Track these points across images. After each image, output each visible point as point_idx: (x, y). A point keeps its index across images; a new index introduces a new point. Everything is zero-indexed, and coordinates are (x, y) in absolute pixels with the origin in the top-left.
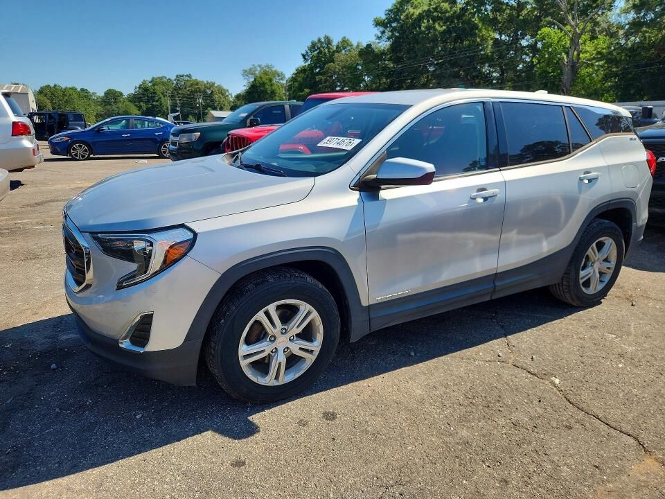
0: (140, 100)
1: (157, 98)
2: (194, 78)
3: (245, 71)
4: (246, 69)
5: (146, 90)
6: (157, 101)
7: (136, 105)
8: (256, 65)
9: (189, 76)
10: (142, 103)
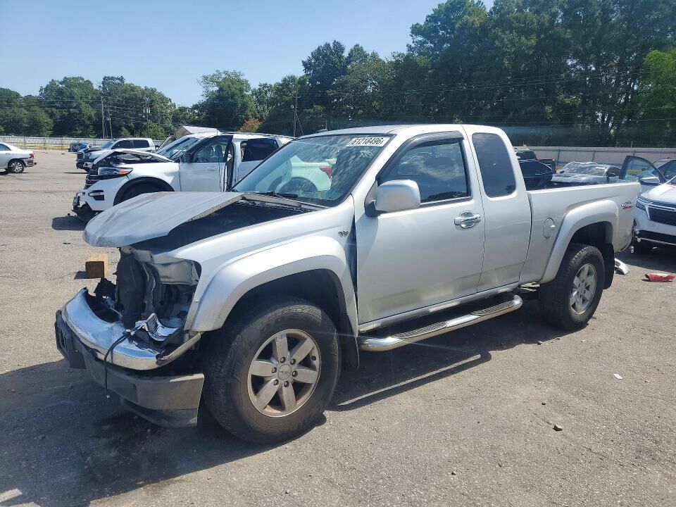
0: (51, 105)
1: (75, 105)
2: (127, 82)
3: (206, 78)
4: (206, 75)
5: (60, 92)
6: (75, 108)
7: (46, 111)
8: (221, 71)
9: (121, 79)
10: (54, 110)
